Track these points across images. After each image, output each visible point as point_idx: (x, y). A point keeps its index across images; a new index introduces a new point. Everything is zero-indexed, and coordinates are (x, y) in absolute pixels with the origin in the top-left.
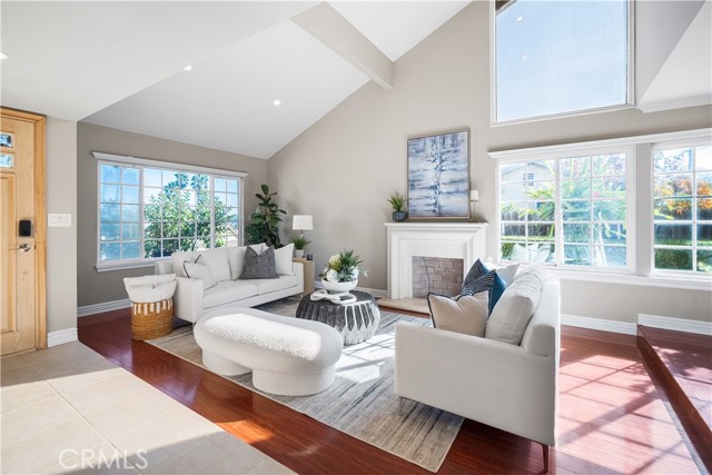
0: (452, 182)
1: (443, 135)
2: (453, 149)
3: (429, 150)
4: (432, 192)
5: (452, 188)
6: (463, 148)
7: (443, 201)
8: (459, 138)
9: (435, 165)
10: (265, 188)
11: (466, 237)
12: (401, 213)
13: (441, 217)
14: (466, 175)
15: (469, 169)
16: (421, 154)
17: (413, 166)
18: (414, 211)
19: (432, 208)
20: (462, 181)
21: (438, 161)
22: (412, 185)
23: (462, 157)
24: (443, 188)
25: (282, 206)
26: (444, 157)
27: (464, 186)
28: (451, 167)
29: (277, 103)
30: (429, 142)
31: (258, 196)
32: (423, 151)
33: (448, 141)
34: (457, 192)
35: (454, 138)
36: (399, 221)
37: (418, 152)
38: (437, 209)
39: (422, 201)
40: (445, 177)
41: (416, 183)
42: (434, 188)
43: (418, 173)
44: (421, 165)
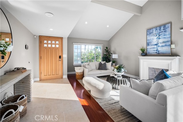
0: (164, 42)
1: (160, 27)
2: (164, 31)
3: (154, 32)
4: (156, 46)
5: (164, 44)
6: (168, 30)
7: (160, 49)
8: (167, 26)
9: (157, 37)
10: (107, 48)
11: (169, 62)
12: (144, 53)
13: (159, 54)
14: (170, 39)
15: (171, 37)
16: (152, 34)
17: (148, 38)
18: (149, 53)
19: (156, 51)
20: (168, 41)
21: (158, 36)
22: (148, 44)
23: (168, 33)
24: (160, 45)
25: (112, 52)
26: (160, 34)
27: (169, 43)
28: (163, 37)
29: (108, 26)
30: (154, 30)
31: (105, 50)
32: (152, 33)
33: (162, 28)
34: (166, 45)
35: (164, 27)
36: (143, 56)
37: (150, 33)
38: (157, 52)
39: (151, 49)
40: (161, 41)
41: (149, 44)
42: (156, 45)
43: (150, 40)
44: (152, 38)
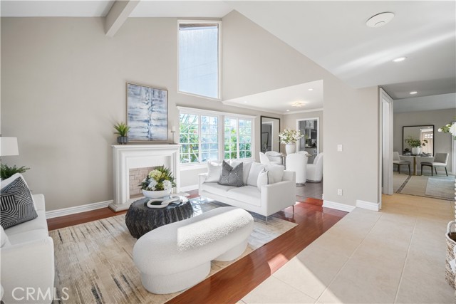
0: (159, 119)
1: (154, 89)
2: (159, 99)
3: (144, 95)
4: (146, 124)
5: (159, 123)
6: (164, 100)
7: (153, 130)
8: (162, 94)
9: (148, 106)
12: (122, 136)
13: (152, 141)
14: (166, 117)
15: (167, 113)
16: (139, 97)
17: (132, 104)
18: (133, 136)
19: (146, 135)
20: (164, 119)
21: (150, 104)
22: (131, 117)
23: (164, 105)
24: (153, 123)
26: (154, 103)
27: (165, 123)
28: (158, 110)
30: (144, 90)
32: (139, 95)
33: (157, 94)
34: (162, 126)
35: (160, 93)
36: (121, 144)
37: (135, 94)
38: (149, 136)
39: (138, 130)
40: (155, 115)
41: (134, 117)
42: (147, 121)
43: (136, 110)
44: (139, 105)
